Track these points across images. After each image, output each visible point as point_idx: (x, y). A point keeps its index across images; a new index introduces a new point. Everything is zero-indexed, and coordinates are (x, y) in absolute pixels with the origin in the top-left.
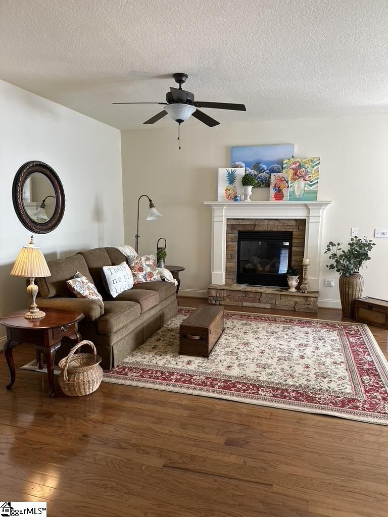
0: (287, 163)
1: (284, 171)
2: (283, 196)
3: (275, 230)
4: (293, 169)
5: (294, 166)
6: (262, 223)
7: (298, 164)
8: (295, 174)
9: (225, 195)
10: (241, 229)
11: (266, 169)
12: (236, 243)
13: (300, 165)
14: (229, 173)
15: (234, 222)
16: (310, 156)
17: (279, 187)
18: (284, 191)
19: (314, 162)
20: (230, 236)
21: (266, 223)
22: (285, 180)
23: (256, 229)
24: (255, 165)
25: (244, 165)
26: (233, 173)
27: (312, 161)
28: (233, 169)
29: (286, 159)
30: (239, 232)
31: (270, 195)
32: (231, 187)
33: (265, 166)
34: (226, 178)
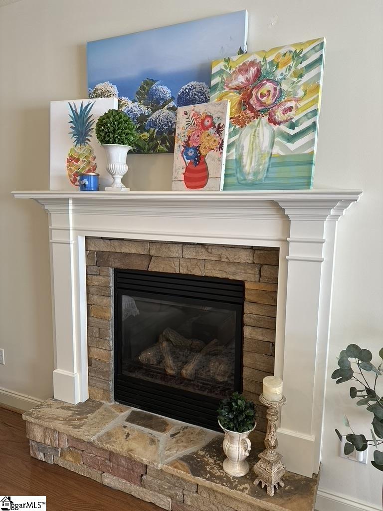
0: (221, 72)
1: (214, 97)
2: (206, 177)
3: (197, 272)
4: (238, 89)
5: (241, 79)
6: (164, 252)
7: (253, 70)
8: (245, 103)
9: (66, 173)
10: (118, 265)
11: (168, 96)
12: (111, 301)
13: (258, 75)
14: (75, 112)
15: (103, 247)
16: (289, 40)
17: (197, 149)
18: (210, 159)
19: (305, 58)
20: (98, 281)
21: (175, 252)
22: (213, 125)
23: (154, 267)
24: (142, 88)
25: (114, 90)
26: (85, 111)
27: (296, 55)
28: (86, 102)
29: (217, 61)
30: (117, 272)
31: (175, 174)
32: (81, 150)
33: (165, 89)
34: (68, 128)
